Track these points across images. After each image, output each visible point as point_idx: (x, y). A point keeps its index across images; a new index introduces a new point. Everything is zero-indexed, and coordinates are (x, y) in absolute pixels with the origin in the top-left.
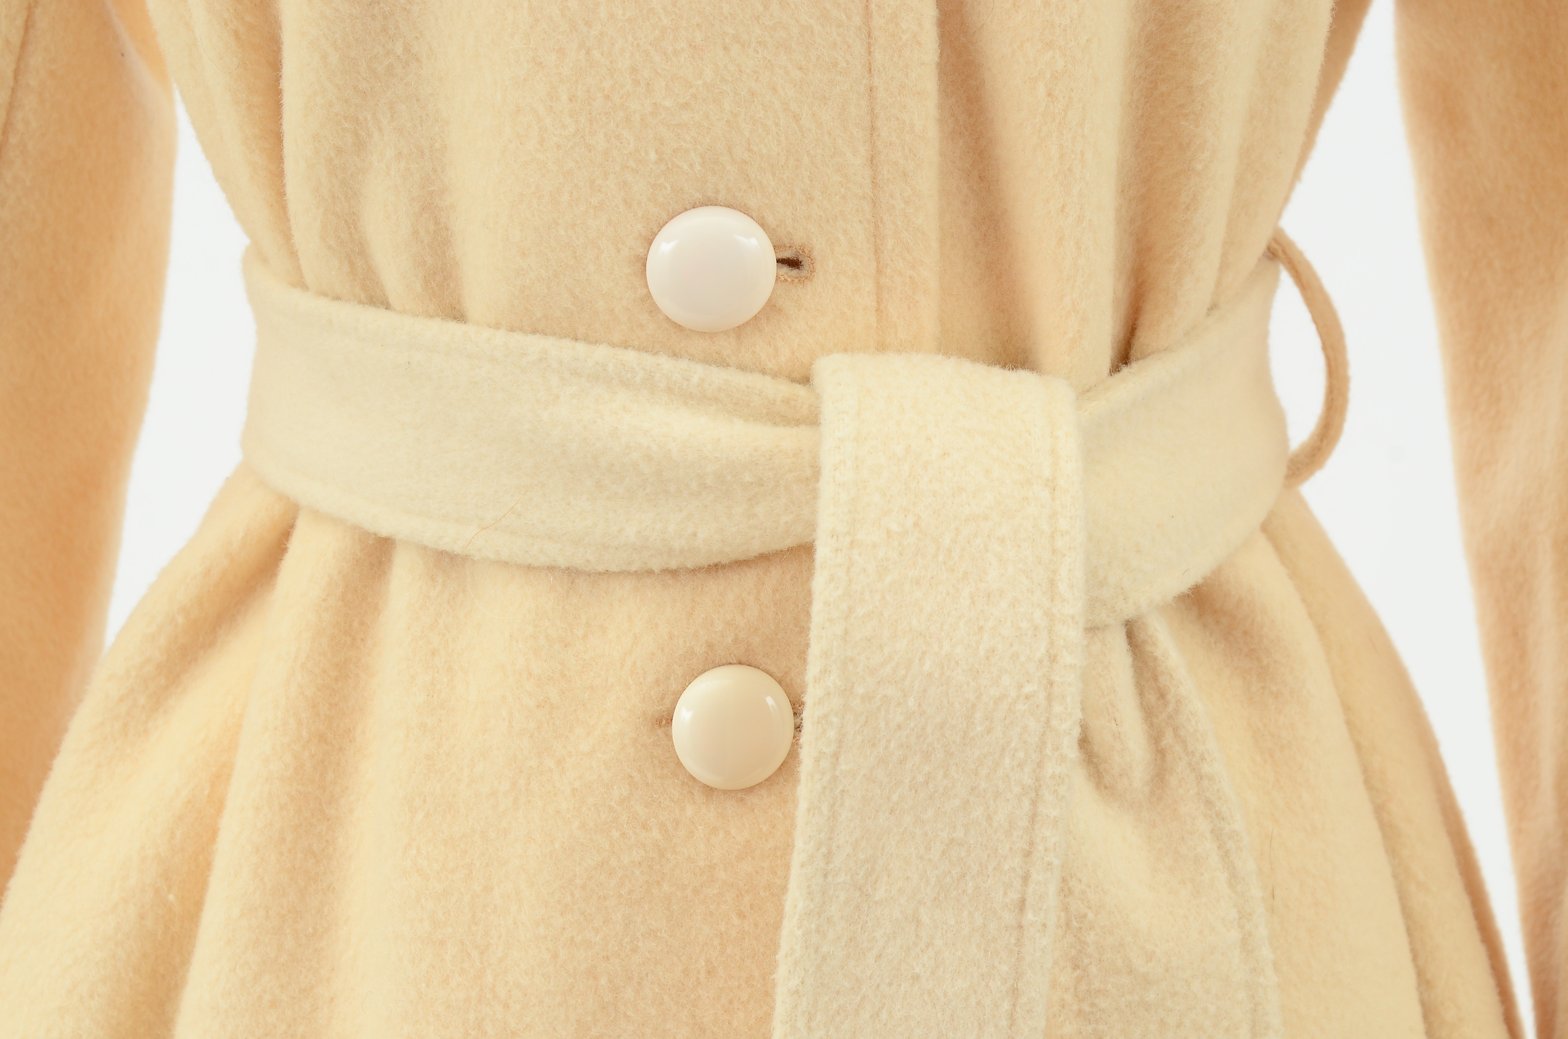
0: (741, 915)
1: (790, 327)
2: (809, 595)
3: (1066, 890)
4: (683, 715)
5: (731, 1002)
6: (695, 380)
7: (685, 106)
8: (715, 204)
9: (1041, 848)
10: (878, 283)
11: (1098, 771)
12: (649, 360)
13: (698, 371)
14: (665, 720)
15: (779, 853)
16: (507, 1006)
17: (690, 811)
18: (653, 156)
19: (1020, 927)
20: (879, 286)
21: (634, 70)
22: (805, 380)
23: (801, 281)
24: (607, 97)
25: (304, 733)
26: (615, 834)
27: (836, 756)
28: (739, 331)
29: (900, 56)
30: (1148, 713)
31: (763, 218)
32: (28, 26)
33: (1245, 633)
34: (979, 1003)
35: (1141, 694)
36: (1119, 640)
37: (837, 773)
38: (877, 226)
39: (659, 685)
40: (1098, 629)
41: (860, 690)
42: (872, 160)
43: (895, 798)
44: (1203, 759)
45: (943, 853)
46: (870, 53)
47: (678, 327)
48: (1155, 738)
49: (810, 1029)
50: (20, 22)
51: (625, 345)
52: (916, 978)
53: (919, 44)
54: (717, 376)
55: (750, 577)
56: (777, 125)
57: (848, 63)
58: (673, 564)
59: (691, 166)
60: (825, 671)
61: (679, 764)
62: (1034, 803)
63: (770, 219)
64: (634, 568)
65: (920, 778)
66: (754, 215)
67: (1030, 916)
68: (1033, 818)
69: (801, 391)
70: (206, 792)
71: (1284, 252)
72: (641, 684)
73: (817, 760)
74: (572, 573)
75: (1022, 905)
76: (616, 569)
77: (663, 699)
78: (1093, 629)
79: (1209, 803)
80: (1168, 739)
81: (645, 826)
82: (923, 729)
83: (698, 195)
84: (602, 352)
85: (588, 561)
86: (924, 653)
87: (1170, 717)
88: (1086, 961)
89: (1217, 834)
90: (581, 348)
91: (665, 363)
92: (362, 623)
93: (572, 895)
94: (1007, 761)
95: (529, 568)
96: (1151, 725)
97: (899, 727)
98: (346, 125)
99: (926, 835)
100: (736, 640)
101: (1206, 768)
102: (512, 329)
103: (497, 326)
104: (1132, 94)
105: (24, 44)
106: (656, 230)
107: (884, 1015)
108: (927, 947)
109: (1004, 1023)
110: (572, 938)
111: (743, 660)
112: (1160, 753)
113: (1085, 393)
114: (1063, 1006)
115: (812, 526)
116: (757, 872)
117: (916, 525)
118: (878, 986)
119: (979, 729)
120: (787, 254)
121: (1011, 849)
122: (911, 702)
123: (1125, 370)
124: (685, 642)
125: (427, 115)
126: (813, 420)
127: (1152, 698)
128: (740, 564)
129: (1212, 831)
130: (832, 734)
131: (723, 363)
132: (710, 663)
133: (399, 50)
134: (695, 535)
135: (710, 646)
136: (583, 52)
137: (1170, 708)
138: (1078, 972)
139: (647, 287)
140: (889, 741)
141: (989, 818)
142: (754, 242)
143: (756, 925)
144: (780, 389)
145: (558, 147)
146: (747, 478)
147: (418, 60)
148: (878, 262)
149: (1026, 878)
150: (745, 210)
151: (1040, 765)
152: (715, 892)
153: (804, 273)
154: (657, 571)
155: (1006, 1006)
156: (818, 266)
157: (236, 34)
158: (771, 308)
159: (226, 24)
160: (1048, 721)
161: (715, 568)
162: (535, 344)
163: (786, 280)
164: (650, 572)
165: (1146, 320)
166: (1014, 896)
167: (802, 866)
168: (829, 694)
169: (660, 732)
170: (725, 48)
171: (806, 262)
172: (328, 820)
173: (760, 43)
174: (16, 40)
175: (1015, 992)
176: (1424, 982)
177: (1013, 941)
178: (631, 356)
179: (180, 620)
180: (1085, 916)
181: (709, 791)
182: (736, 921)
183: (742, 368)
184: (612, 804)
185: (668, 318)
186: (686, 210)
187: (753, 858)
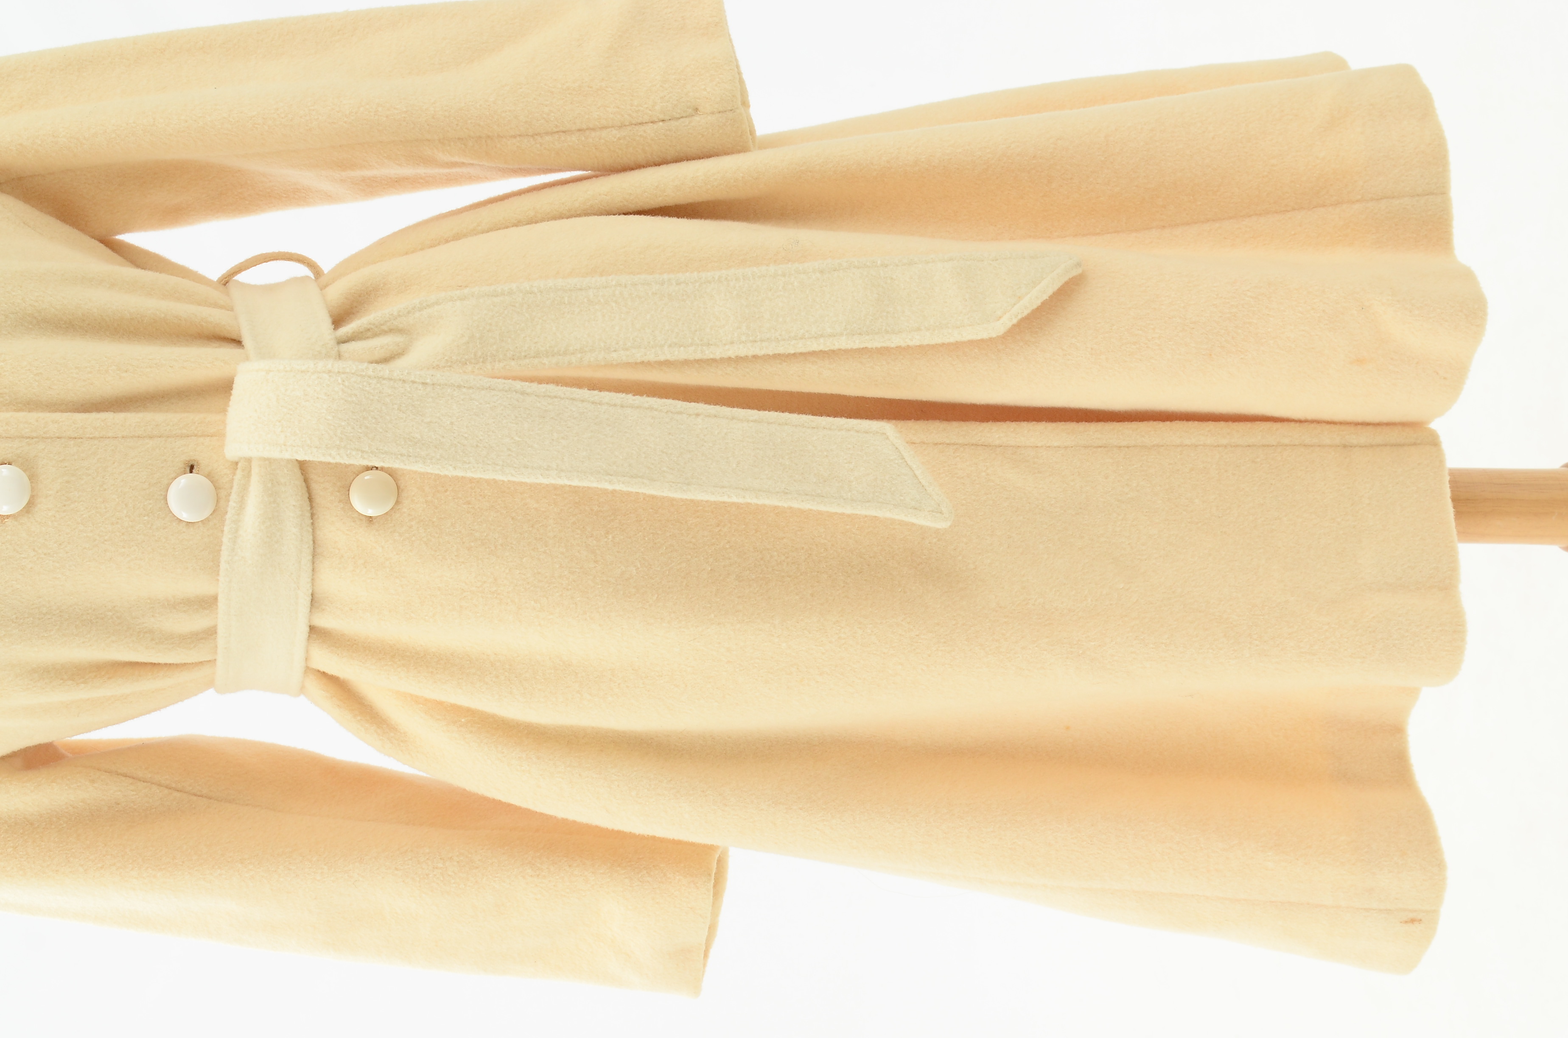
0: (446, 491)
1: (216, 469)
2: (321, 463)
3: (437, 367)
4: (370, 512)
5: (481, 495)
6: (235, 505)
7: (126, 505)
8: (166, 496)
9: (401, 377)
10: (200, 436)
11: (397, 354)
12: (227, 522)
13: (232, 504)
14: (370, 519)
15: (422, 476)
16: (485, 582)
17: (405, 510)
18: (146, 518)
19: (433, 384)
20: (201, 436)
21: (113, 524)
22: (237, 463)
23: (198, 464)
24: (123, 534)
25: (390, 663)
26: (414, 538)
27: (363, 452)
28: (217, 488)
29: (110, 427)
30: (375, 335)
31: (172, 478)
32: (126, 776)
33: (360, 296)
34: (463, 400)
35: (368, 338)
36: (344, 347)
37: (369, 451)
38: (178, 436)
39: (356, 521)
40: (339, 355)
41: (338, 442)
42: (151, 437)
43: (381, 430)
44: (392, 314)
45: (403, 412)
46: (109, 437)
47: (214, 511)
48: (385, 333)
49: (469, 463)
50: (124, 778)
51: (222, 531)
52: (452, 423)
53: (105, 419)
54: (234, 496)
55: (314, 486)
56: (135, 472)
57: (113, 446)
58: (309, 515)
59: (150, 504)
60: (330, 455)
61: (387, 513)
62: (384, 379)
63: (173, 475)
64: (311, 530)
65: (374, 421)
66: (171, 481)
67: (428, 381)
68: (390, 379)
69: (240, 465)
70: (422, 706)
71: (226, 278)
72: (355, 528)
73: (364, 458)
74: (314, 555)
75: (424, 384)
76: (311, 537)
77: (361, 520)
78: (339, 356)
79: (409, 312)
80: (385, 328)
81: (411, 527)
82: (354, 419)
83: (162, 502)
84: (225, 540)
85: (308, 547)
86: (325, 419)
87: (377, 327)
88: (463, 360)
89: (420, 310)
90: (223, 548)
91: (228, 516)
92: (349, 640)
93: (438, 556)
94: (367, 389)
95: (313, 570)
96: (380, 334)
97: (353, 428)
98: (142, 636)
99: (396, 419)
100: (339, 491)
101: (395, 314)
102: (218, 575)
103: (218, 580)
104: (135, 340)
105: (134, 778)
106: (176, 518)
107: (466, 435)
108: (440, 419)
109: (471, 391)
110: (456, 556)
111: (348, 489)
112: (391, 331)
113: (247, 359)
114: (481, 369)
115: (289, 461)
116: (429, 485)
117: (280, 422)
118: (455, 438)
119: (354, 399)
120: (188, 470)
121: (402, 388)
122: (343, 424)
123: (243, 343)
124: (339, 511)
125: (137, 604)
126: (249, 460)
127: (369, 334)
128: (308, 488)
129: (419, 311)
130: (354, 453)
131: (229, 495)
132: (348, 501)
133: (110, 614)
134: (294, 506)
135: (340, 501)
136: (105, 542)
137: (372, 327)
138: (468, 363)
139: (199, 522)
140: (358, 432)
141: (389, 395)
142: (183, 481)
143: (450, 485)
144: (239, 473)
145: (143, 553)
146: (270, 485)
147: (114, 607)
148: (192, 436)
149: (414, 382)
150: (169, 485)
151: (369, 377)
152: (436, 500)
153: (195, 464)
154: (312, 521)
155: (464, 390)
156: (192, 458)
157: (109, 678)
158: (209, 476)
159: (105, 682)
160: (353, 374)
161: (310, 499)
162: (223, 566)
163: (198, 470)
164: (312, 524)
165: (228, 335)
166: (420, 386)
167: (406, 465)
168: (339, 454)
169: (374, 521)
170: (105, 490)
171: (191, 463)
172: (425, 655)
173: (103, 478)
174: (131, 781)
175: (459, 387)
176: (518, 224)
177: (438, 387)
178: (226, 529)
179: (359, 718)
180: (447, 360)
181: (397, 502)
182: (448, 493)
183: (231, 488)
184: (401, 539)
185: (211, 514)
186: (168, 507)
187: (424, 486)
